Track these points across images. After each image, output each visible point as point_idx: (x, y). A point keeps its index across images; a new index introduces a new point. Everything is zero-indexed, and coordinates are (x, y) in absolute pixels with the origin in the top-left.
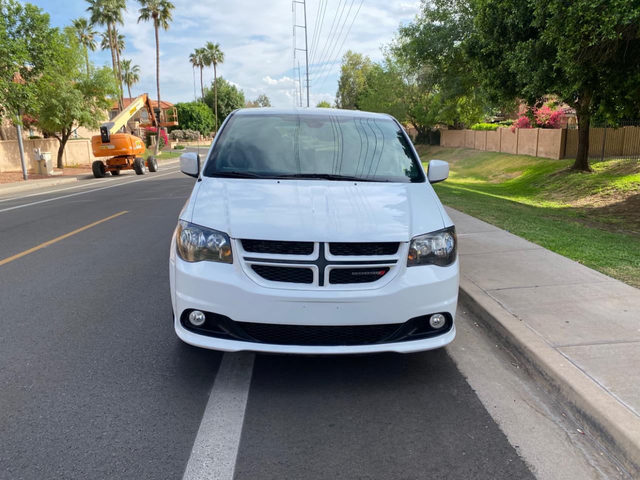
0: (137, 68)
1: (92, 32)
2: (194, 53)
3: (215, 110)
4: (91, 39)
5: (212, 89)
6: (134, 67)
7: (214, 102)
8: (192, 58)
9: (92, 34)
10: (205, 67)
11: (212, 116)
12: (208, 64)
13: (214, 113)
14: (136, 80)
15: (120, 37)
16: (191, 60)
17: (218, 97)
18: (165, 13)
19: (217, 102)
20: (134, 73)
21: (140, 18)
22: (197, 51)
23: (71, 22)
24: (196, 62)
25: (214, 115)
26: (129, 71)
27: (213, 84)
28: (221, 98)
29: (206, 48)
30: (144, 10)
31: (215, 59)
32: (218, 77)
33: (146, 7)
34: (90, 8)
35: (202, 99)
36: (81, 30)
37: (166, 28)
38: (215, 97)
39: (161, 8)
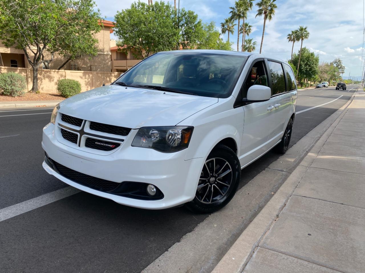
0: (255, 43)
1: (233, 24)
2: (291, 33)
3: (297, 67)
4: (232, 28)
5: (298, 54)
6: (254, 43)
7: (298, 62)
8: (289, 36)
9: (234, 25)
10: (296, 41)
11: (295, 71)
12: (298, 40)
13: (297, 69)
14: (254, 49)
15: (250, 27)
16: (288, 38)
17: (301, 60)
18: (271, 11)
19: (300, 62)
20: (253, 46)
21: (257, 15)
22: (293, 32)
23: (224, 20)
24: (291, 39)
25: (296, 70)
26: (251, 45)
27: (299, 52)
28: (303, 60)
29: (299, 30)
30: (260, 10)
31: (303, 36)
32: (303, 47)
33: (261, 8)
34: (231, 12)
35: (291, 61)
36: (228, 24)
37: (270, 19)
38: (299, 60)
39: (269, 8)
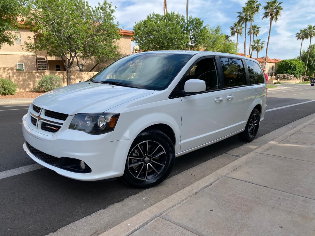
0: (263, 43)
1: (242, 27)
2: (299, 32)
3: (306, 63)
4: (241, 30)
5: (307, 51)
6: (262, 43)
7: (307, 58)
8: (297, 35)
9: (242, 28)
10: (305, 39)
11: (304, 66)
12: (307, 37)
13: (306, 65)
14: (262, 49)
15: (258, 28)
16: (297, 36)
17: (310, 56)
18: (277, 13)
19: (309, 59)
20: (261, 45)
21: (263, 17)
22: (301, 31)
23: (233, 24)
24: (300, 37)
25: (305, 66)
26: (259, 45)
27: (308, 49)
28: (312, 56)
29: (307, 29)
30: (266, 13)
31: (312, 34)
32: (312, 44)
33: (267, 11)
34: (238, 16)
35: (300, 57)
36: (237, 27)
37: (276, 20)
38: (308, 56)
39: (275, 10)
